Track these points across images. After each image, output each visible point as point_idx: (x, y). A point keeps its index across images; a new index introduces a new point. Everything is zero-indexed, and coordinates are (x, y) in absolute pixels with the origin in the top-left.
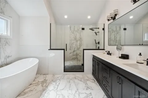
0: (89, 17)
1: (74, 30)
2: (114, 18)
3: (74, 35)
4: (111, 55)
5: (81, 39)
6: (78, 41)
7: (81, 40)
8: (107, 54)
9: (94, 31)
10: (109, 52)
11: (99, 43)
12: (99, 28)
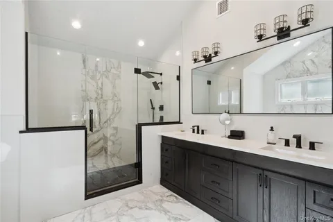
0: (141, 43)
1: (96, 70)
2: (208, 59)
3: (97, 85)
4: (203, 133)
5: (115, 95)
6: (106, 101)
7: (116, 99)
8: (194, 132)
9: (153, 80)
10: (198, 127)
11: (161, 108)
12: (161, 74)
